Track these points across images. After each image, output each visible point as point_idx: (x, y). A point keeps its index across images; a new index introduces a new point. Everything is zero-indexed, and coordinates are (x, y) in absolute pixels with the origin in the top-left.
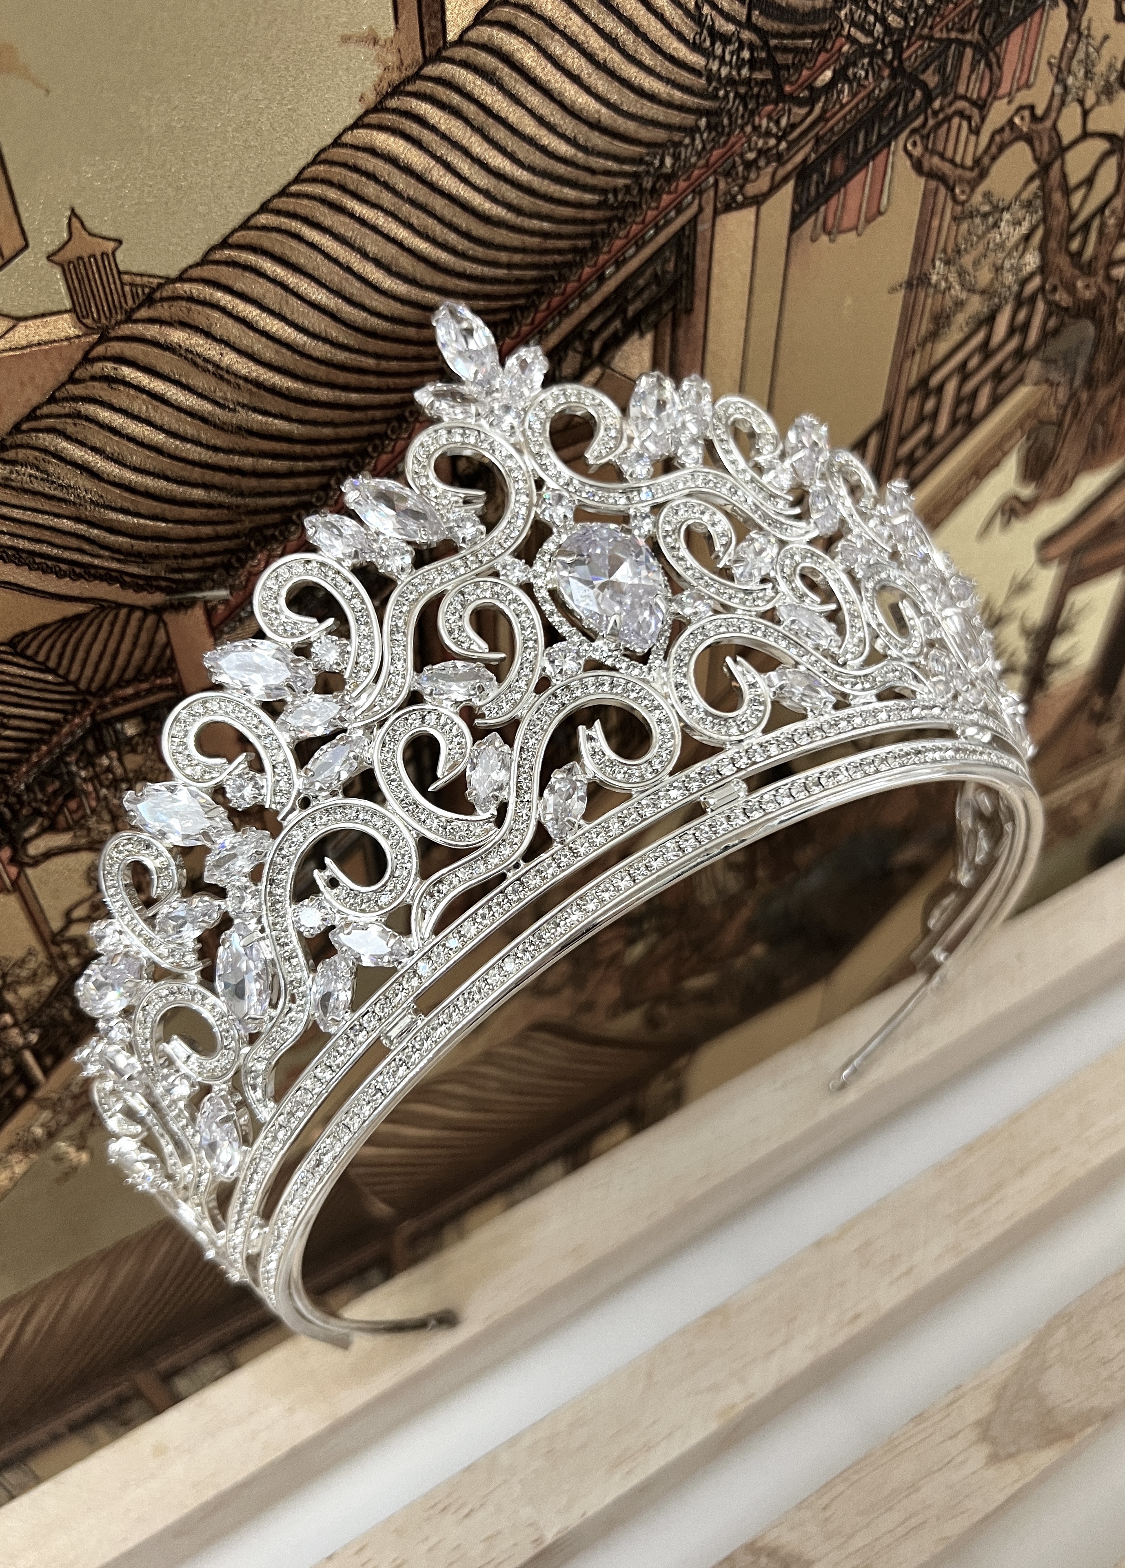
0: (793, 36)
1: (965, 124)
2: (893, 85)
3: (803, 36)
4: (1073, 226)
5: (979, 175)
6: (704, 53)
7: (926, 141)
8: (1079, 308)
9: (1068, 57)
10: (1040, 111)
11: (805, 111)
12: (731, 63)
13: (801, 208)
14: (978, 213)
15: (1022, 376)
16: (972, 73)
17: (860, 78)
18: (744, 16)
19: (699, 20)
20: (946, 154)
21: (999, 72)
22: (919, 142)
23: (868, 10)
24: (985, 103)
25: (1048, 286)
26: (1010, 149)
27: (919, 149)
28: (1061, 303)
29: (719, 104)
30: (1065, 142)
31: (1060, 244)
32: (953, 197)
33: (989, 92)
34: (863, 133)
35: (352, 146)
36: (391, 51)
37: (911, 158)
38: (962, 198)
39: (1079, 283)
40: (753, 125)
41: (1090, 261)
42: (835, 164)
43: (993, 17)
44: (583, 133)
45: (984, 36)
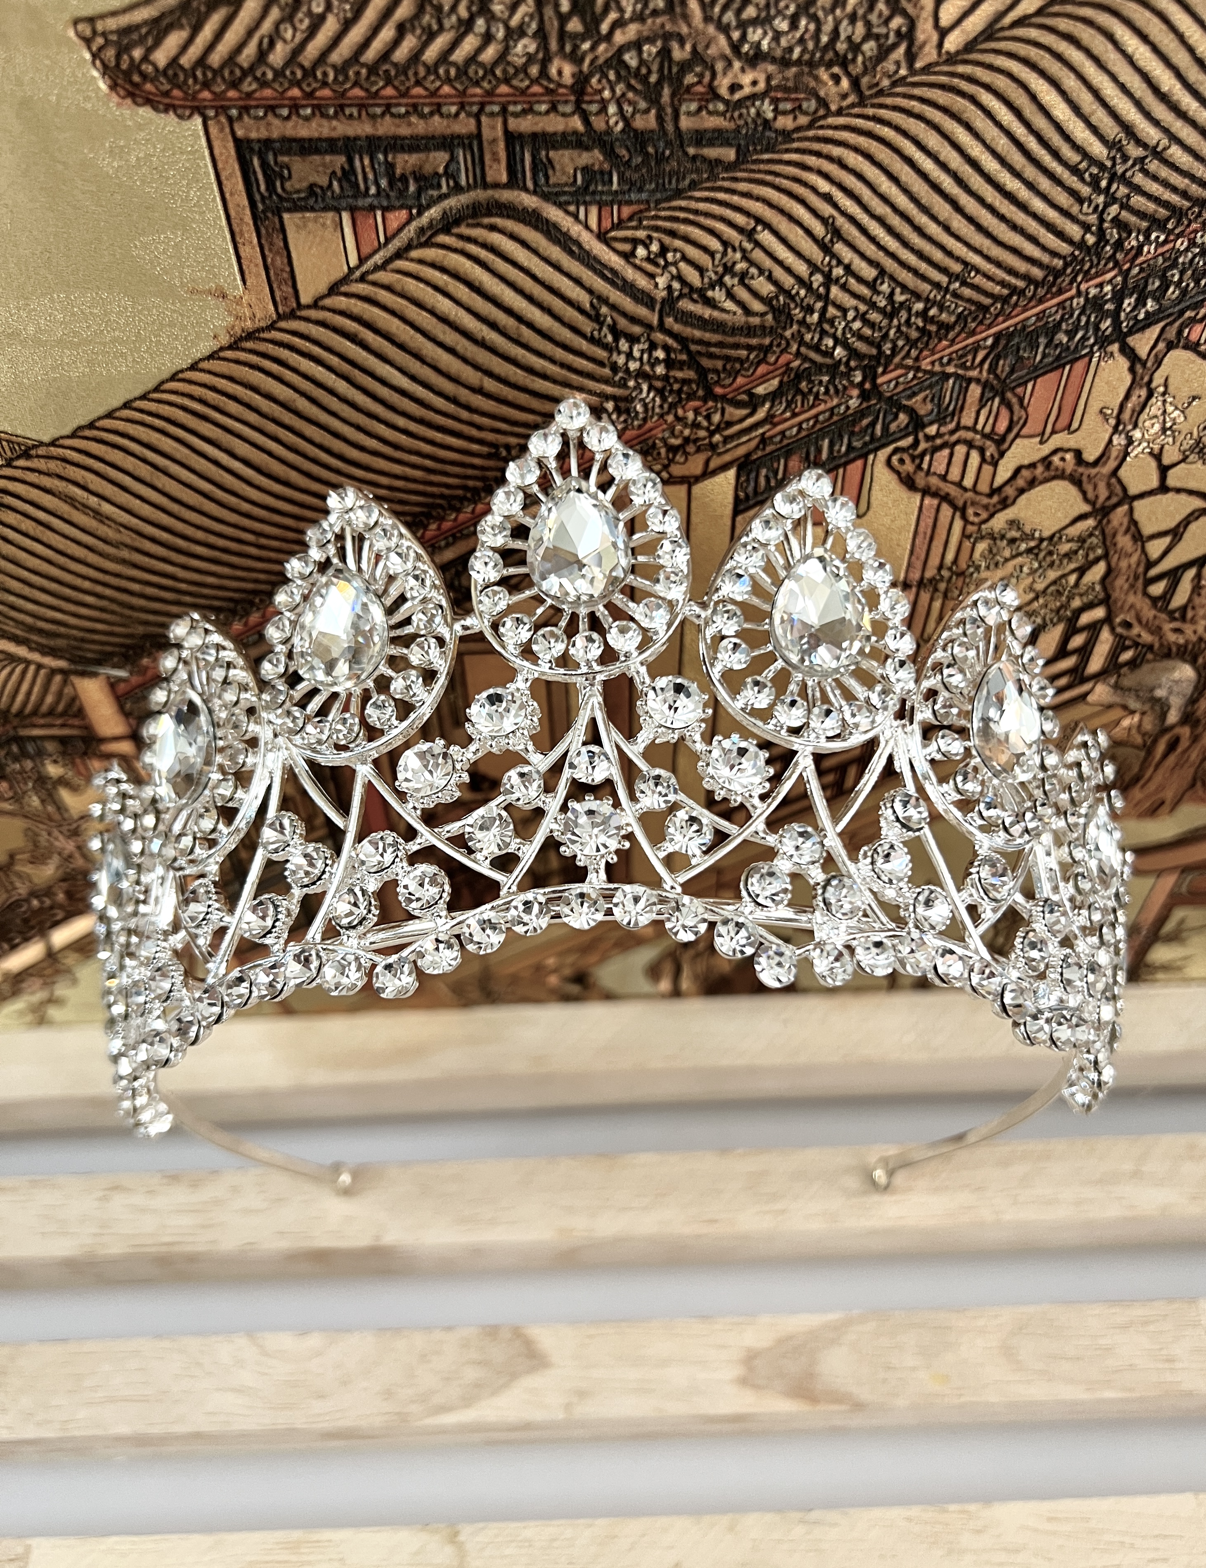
0: (720, 345)
1: (975, 455)
2: (865, 405)
3: (736, 346)
4: (1153, 572)
5: (999, 502)
6: (605, 347)
7: (917, 461)
8: (1170, 649)
9: (1133, 411)
10: (1090, 455)
11: (744, 412)
12: (641, 359)
13: (747, 496)
14: (1003, 537)
15: (1084, 696)
16: (982, 407)
17: (818, 393)
18: (655, 321)
19: (597, 318)
20: (950, 477)
21: (1023, 413)
22: (908, 460)
23: (823, 333)
24: (1003, 438)
25: (1118, 620)
26: (1048, 485)
27: (909, 467)
28: (1140, 641)
29: (627, 392)
30: (1133, 490)
31: (1132, 586)
32: (964, 517)
33: (1009, 429)
34: (826, 441)
35: (210, 372)
36: (241, 305)
37: (898, 473)
38: (976, 520)
39: (1167, 627)
40: (676, 416)
41: (1184, 609)
42: (791, 464)
43: (1010, 360)
44: (464, 394)
45: (997, 377)
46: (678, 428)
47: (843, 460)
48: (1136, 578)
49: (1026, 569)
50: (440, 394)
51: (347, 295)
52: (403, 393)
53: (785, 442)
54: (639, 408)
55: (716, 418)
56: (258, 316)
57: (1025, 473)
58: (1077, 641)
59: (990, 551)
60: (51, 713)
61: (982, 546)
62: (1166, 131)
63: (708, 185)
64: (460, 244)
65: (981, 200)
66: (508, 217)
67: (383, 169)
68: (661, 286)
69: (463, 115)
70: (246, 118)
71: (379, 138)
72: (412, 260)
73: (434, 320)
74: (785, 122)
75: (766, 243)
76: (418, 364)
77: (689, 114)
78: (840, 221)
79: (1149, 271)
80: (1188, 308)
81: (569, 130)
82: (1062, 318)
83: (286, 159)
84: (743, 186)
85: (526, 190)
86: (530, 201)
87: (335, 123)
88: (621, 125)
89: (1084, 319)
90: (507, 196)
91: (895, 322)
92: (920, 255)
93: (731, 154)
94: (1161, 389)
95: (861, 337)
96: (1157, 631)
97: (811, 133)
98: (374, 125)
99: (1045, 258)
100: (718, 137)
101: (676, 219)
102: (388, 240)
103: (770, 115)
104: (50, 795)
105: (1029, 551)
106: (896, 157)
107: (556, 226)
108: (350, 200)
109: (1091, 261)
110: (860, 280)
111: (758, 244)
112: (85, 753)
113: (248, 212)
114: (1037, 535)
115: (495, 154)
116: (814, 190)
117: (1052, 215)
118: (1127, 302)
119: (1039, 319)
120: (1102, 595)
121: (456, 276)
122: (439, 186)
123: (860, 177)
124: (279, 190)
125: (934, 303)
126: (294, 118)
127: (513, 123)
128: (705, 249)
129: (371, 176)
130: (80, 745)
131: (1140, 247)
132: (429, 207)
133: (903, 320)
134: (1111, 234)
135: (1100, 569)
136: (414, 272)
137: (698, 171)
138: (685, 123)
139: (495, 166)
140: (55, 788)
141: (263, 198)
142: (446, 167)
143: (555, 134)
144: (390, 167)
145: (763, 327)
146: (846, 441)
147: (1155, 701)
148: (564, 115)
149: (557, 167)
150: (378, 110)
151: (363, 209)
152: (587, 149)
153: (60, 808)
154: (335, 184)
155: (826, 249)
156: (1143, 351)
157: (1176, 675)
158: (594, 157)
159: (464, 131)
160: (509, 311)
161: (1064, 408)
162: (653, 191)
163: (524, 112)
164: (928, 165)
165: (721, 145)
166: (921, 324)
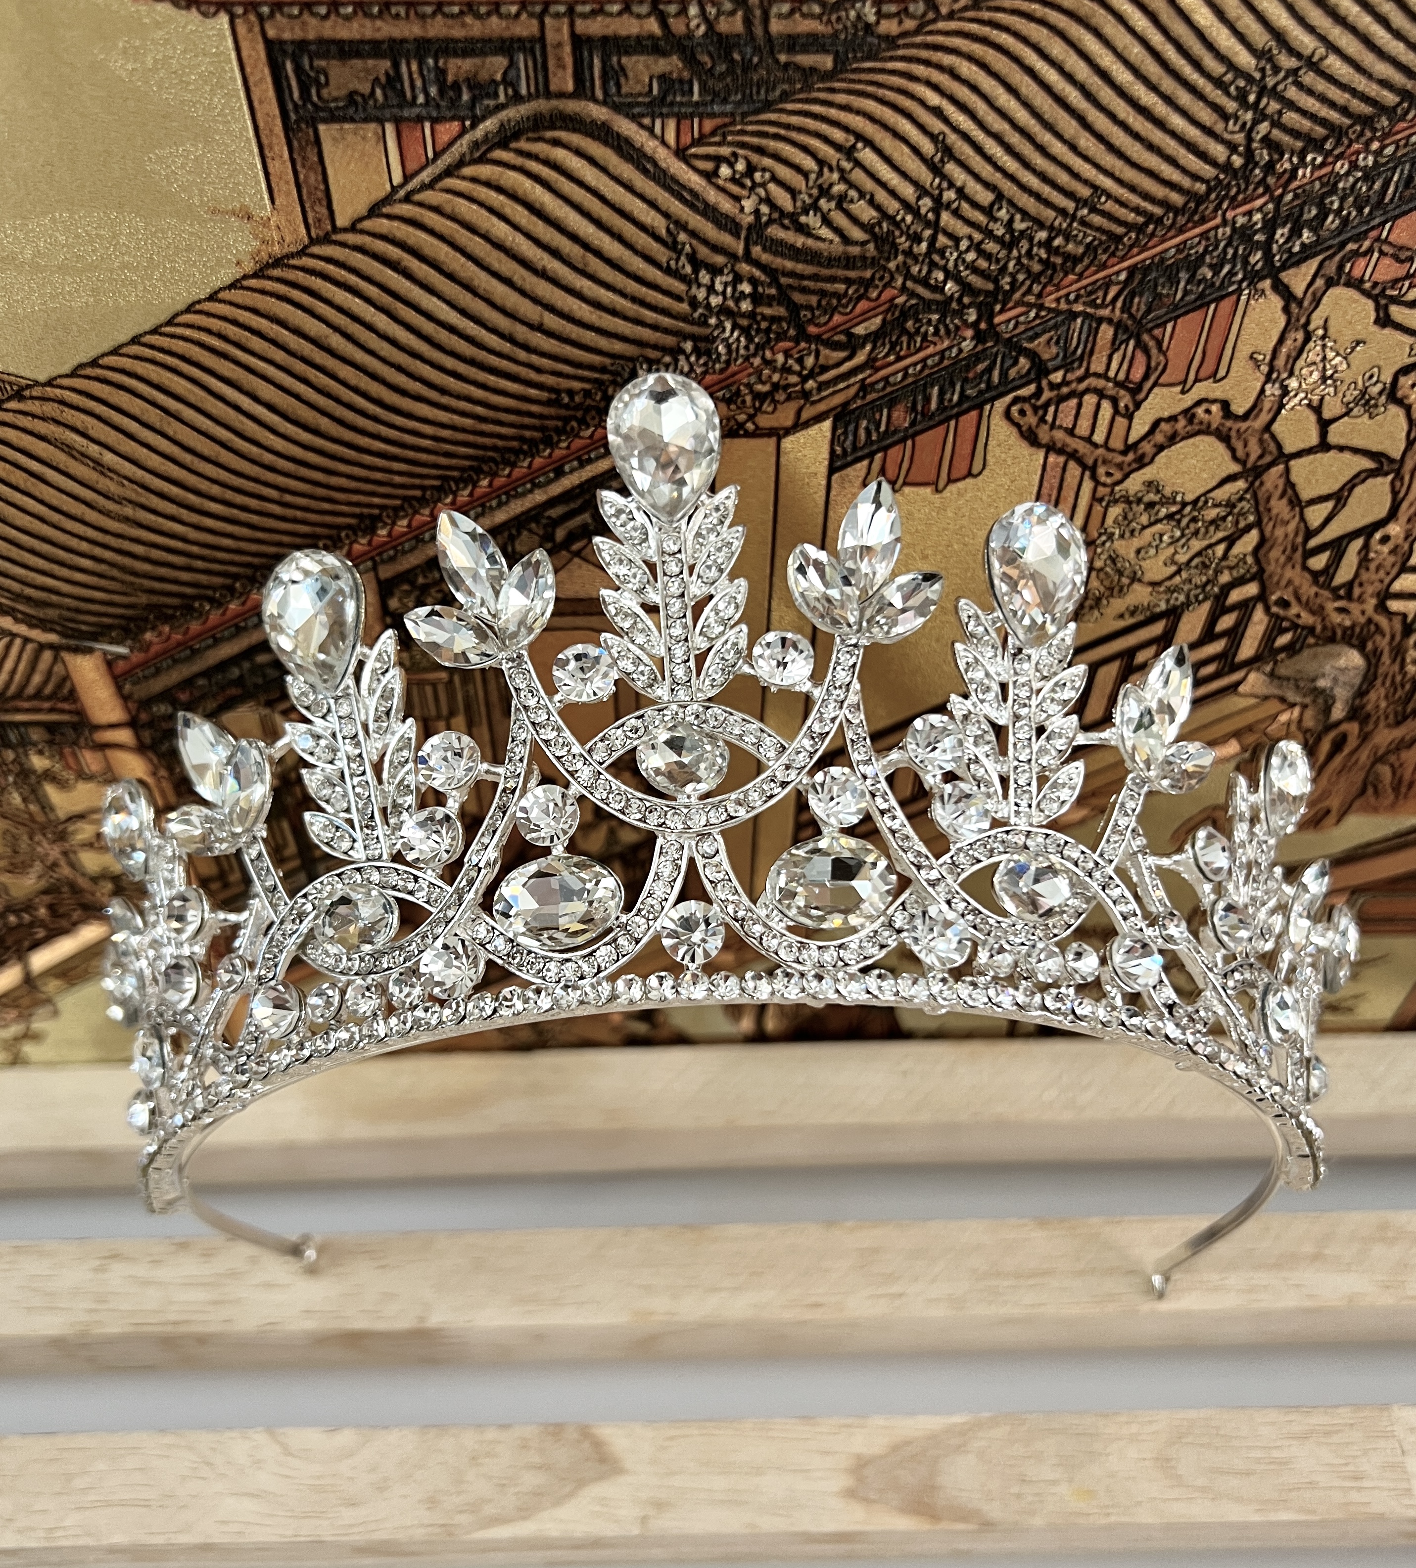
0: (815, 277)
1: (1106, 406)
2: (980, 348)
3: (833, 279)
4: (1313, 543)
5: (1135, 461)
6: (683, 279)
7: (1041, 412)
8: (1334, 633)
9: (1288, 356)
10: (1239, 409)
11: (842, 354)
12: (724, 293)
13: (844, 450)
14: (1139, 501)
15: (1235, 686)
16: (1114, 350)
17: (926, 332)
18: (740, 251)
19: (673, 246)
20: (1077, 431)
21: (1162, 358)
22: (1029, 412)
23: (933, 265)
24: (1139, 387)
25: (1274, 598)
26: (1191, 441)
27: (1031, 419)
28: (1300, 622)
29: (709, 331)
30: (1289, 449)
31: (1289, 559)
32: (1094, 477)
33: (1146, 377)
34: (936, 389)
35: (231, 303)
36: (269, 228)
37: (1018, 426)
38: (1109, 481)
39: (1331, 606)
40: (763, 358)
41: (1349, 585)
42: (895, 415)
43: (1147, 297)
44: (521, 331)
45: (1131, 316)
46: (766, 372)
47: (955, 410)
48: (1294, 549)
49: (1165, 538)
50: (494, 331)
51: (389, 217)
52: (452, 329)
53: (889, 389)
54: (721, 348)
55: (810, 361)
56: (287, 240)
57: (1164, 426)
58: (1226, 622)
59: (1125, 518)
60: (38, 695)
61: (1115, 511)
62: (1323, 39)
63: (801, 96)
64: (519, 161)
65: (1112, 116)
66: (574, 130)
67: (432, 76)
68: (747, 210)
69: (524, 16)
70: (278, 16)
71: (428, 41)
72: (464, 178)
73: (488, 247)
74: (889, 27)
75: (867, 163)
76: (469, 296)
77: (780, 16)
78: (952, 138)
79: (1305, 197)
80: (1349, 240)
81: (644, 34)
82: (1206, 251)
83: (323, 63)
84: (841, 98)
85: (595, 100)
86: (599, 112)
87: (379, 23)
88: (703, 28)
89: (1230, 251)
90: (572, 106)
91: (1015, 253)
92: (1044, 177)
93: (827, 62)
94: (1320, 332)
95: (974, 269)
96: (1318, 611)
97: (919, 39)
98: (424, 27)
99: (1186, 182)
100: (813, 43)
101: (765, 135)
102: (437, 155)
103: (872, 19)
104: (34, 791)
105: (1170, 517)
106: (1015, 67)
107: (628, 141)
108: (395, 111)
109: (1238, 185)
110: (975, 205)
111: (858, 164)
112: (75, 743)
113: (278, 122)
114: (1179, 498)
115: (559, 59)
116: (922, 103)
117: (1193, 133)
118: (1279, 232)
119: (1179, 251)
120: (1254, 570)
121: (513, 196)
122: (496, 95)
123: (975, 88)
124: (315, 99)
125: (1059, 232)
126: (333, 17)
127: (581, 26)
128: (798, 169)
129: (419, 83)
130: (70, 733)
131: (1294, 170)
132: (484, 118)
133: (1023, 251)
134: (1261, 156)
135: (1253, 537)
136: (467, 193)
137: (790, 81)
138: (776, 27)
139: (560, 73)
140: (39, 782)
141: (296, 106)
142: (505, 74)
143: (628, 37)
144: (441, 73)
145: (863, 258)
146: (958, 388)
147: (1317, 692)
148: (639, 16)
149: (631, 75)
150: (429, 10)
151: (408, 120)
152: (664, 54)
153: (46, 806)
154: (379, 92)
155: (936, 170)
156: (1298, 288)
157: (1342, 662)
158: (672, 64)
159: (525, 33)
160: (574, 237)
161: (1208, 353)
162: (739, 103)
163: (594, 13)
164: (1052, 76)
165: (817, 52)
166: (1044, 256)
